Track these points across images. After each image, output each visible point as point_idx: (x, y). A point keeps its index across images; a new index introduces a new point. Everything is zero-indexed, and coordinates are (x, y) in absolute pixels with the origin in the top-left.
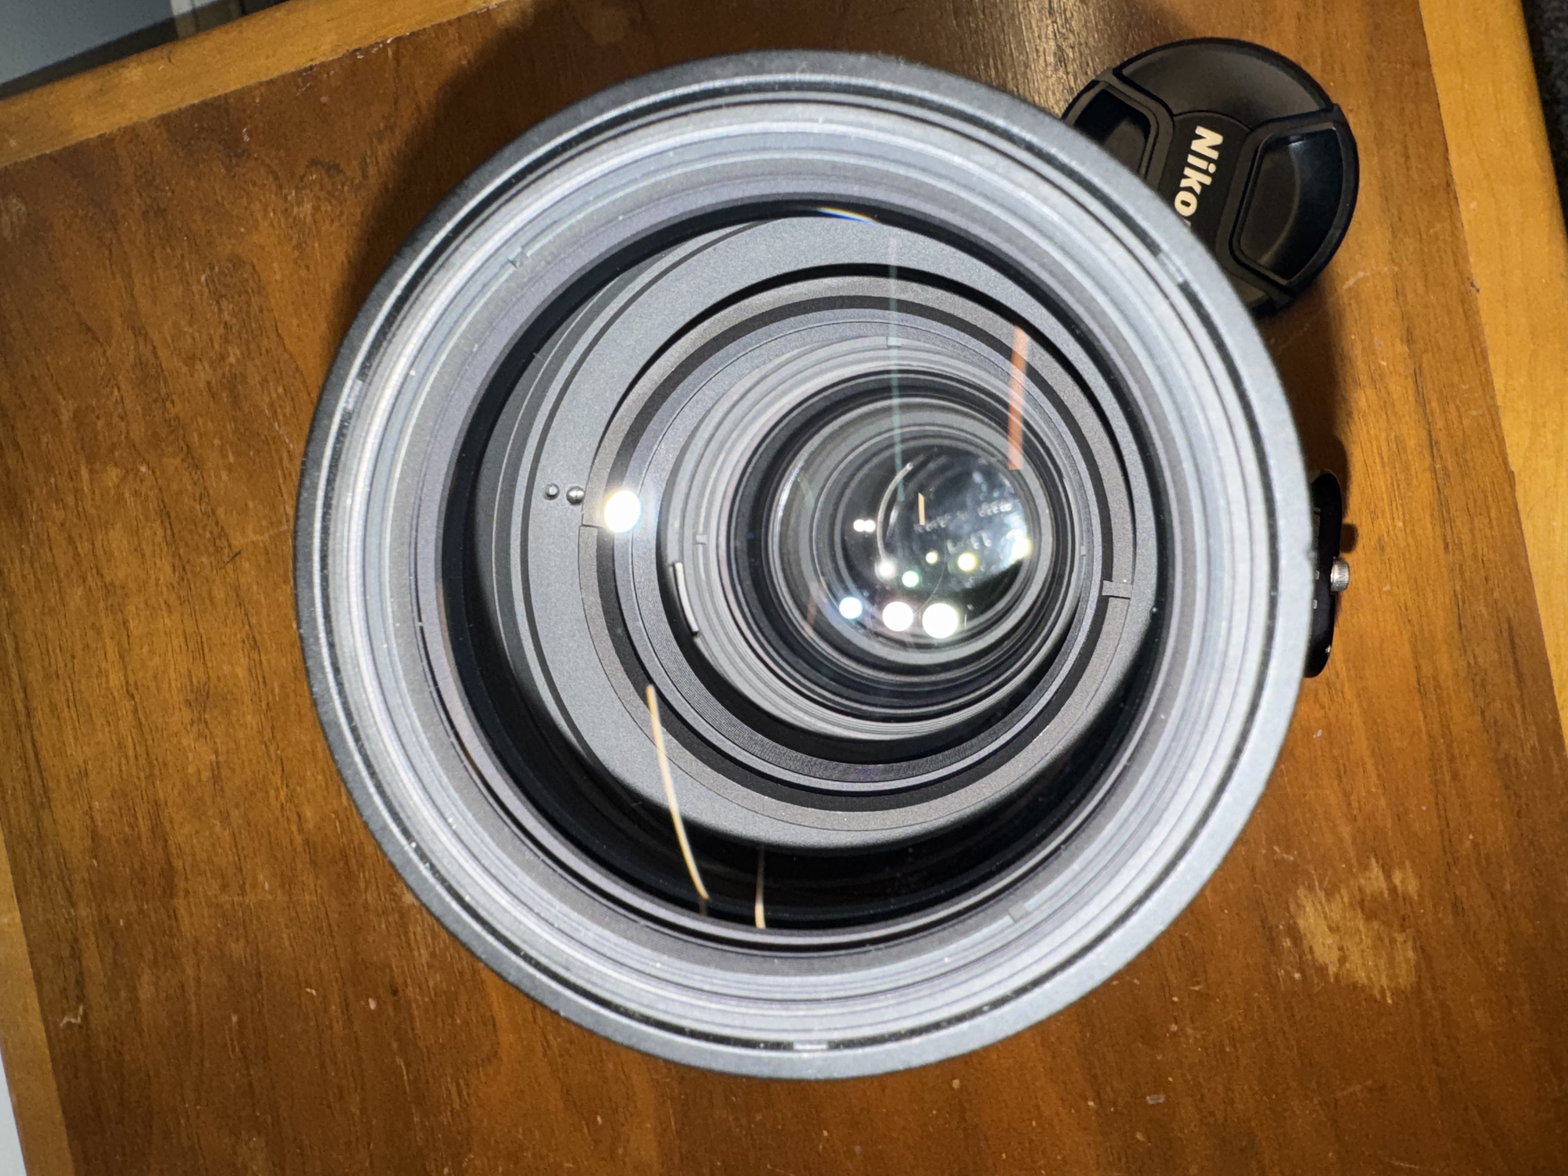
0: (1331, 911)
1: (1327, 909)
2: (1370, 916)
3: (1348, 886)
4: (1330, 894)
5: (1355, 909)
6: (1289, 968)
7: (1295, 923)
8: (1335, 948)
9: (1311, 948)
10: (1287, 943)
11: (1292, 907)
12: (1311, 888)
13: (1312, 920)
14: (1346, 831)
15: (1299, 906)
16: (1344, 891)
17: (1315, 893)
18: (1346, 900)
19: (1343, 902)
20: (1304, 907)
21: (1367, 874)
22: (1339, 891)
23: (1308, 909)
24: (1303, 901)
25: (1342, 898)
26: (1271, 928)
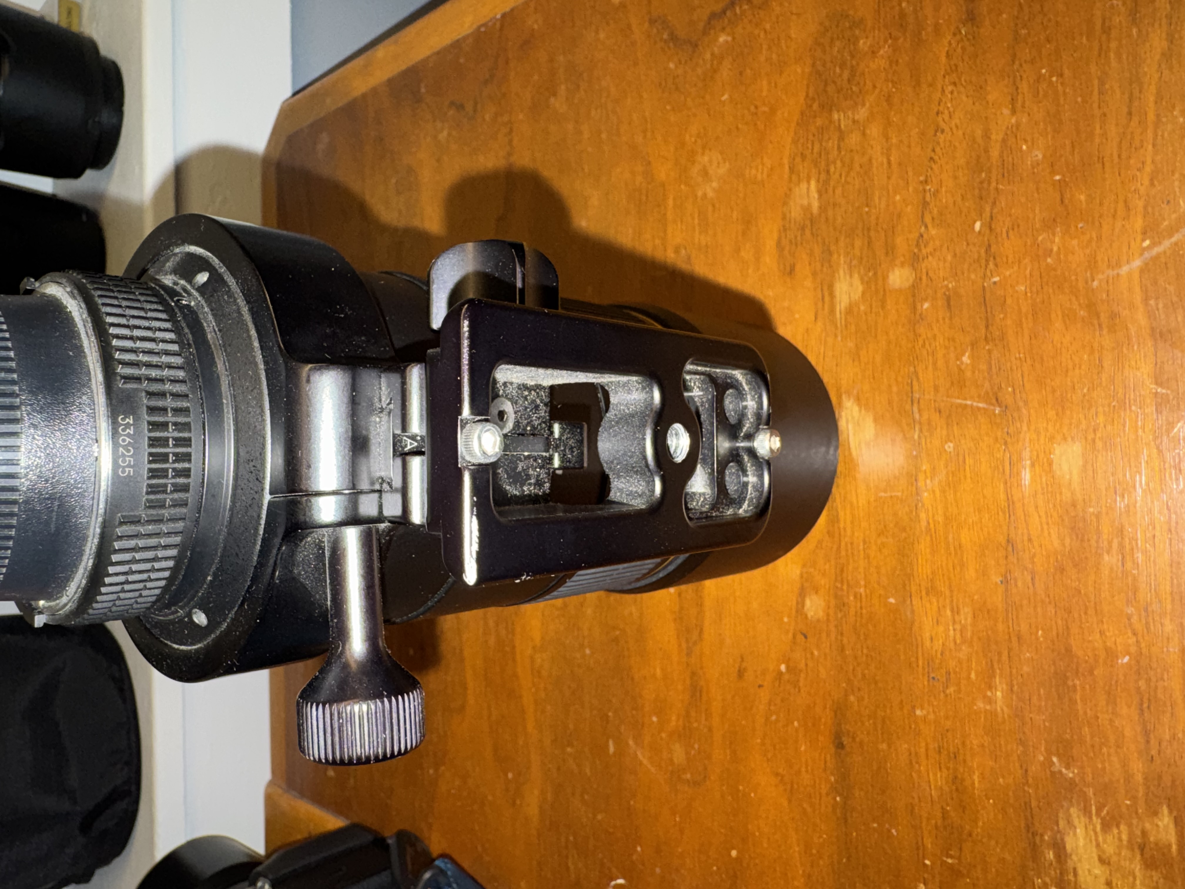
0: (1105, 841)
1: (1100, 839)
2: (1149, 864)
3: (1130, 826)
4: (1106, 826)
5: (1133, 850)
6: (1047, 880)
7: (1062, 840)
8: (1102, 880)
9: (1075, 870)
10: (1051, 855)
11: (1062, 823)
12: (1086, 811)
13: (1081, 843)
14: (1138, 767)
15: (1069, 822)
16: (1123, 827)
17: (1090, 818)
18: (1125, 837)
19: (1120, 840)
20: (1075, 828)
21: (1156, 820)
22: (1118, 826)
23: (1078, 831)
24: (1076, 822)
25: (1119, 833)
26: (1034, 834)
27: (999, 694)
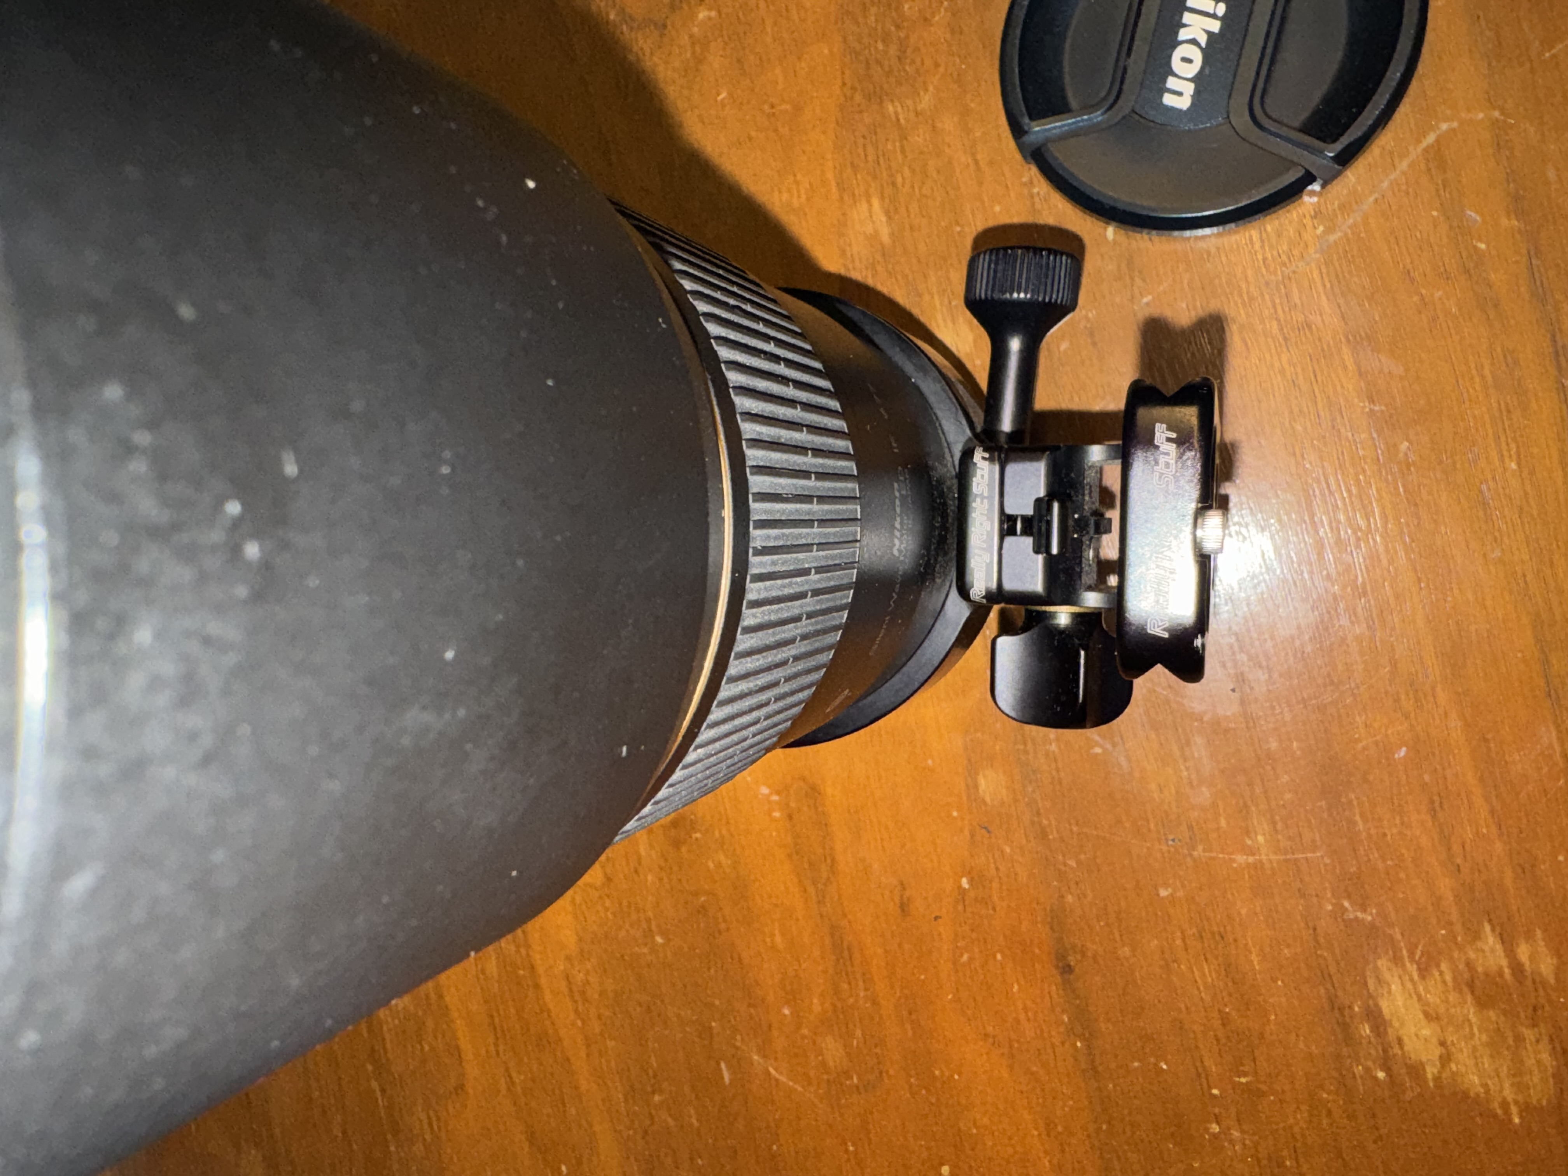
0: (1427, 991)
1: (1421, 989)
2: (1482, 1003)
3: (1451, 959)
4: (1424, 972)
5: (1461, 992)
6: (1370, 1063)
7: (1376, 1005)
8: (1434, 1041)
9: (1400, 1041)
10: (1366, 1030)
11: (1371, 983)
12: (1397, 960)
13: (1400, 1002)
14: (1445, 885)
15: (1380, 981)
16: (1444, 966)
17: (1403, 966)
18: (1448, 977)
19: (1444, 982)
20: (1389, 985)
21: (1479, 944)
22: (1438, 966)
23: (1393, 987)
24: (1387, 976)
25: (1441, 973)
26: (1341, 1010)
27: (1260, 838)
